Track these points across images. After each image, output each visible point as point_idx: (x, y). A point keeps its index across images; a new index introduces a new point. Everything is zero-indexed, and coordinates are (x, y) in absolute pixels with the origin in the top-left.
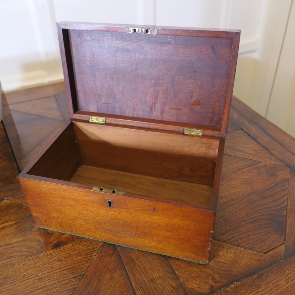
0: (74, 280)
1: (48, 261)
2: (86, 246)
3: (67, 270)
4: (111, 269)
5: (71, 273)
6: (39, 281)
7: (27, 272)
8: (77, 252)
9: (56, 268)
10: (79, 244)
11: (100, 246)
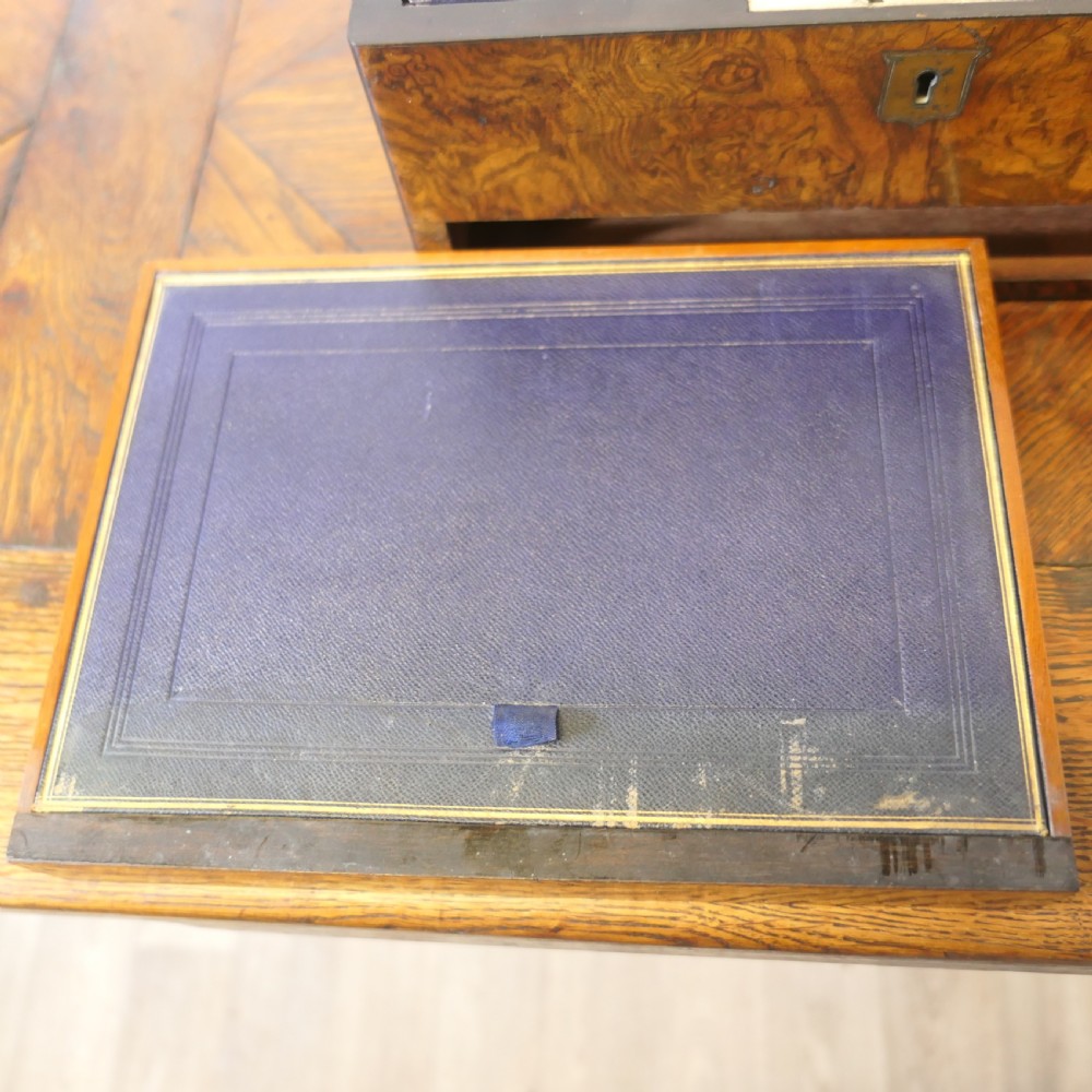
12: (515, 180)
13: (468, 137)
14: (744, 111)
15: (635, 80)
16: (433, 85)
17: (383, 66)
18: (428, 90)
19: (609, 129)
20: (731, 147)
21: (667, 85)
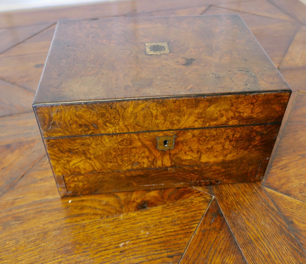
0: (170, 261)
1: (132, 227)
2: (182, 212)
3: (159, 243)
4: (220, 251)
5: (165, 249)
6: (121, 255)
7: (103, 238)
8: (170, 219)
9: (144, 239)
10: (173, 208)
11: (202, 214)
12: (79, 165)
13: (68, 157)
14: (129, 149)
15: (105, 144)
16: (61, 146)
17: (49, 143)
18: (59, 147)
19: (100, 154)
20: (127, 156)
21: (112, 145)
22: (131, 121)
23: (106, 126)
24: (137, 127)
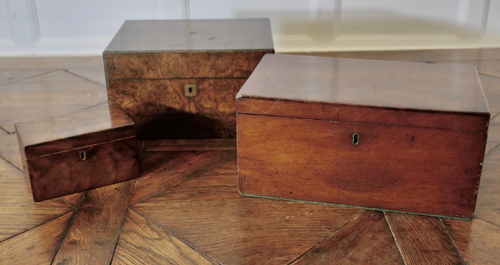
14: (165, 94)
15: (148, 87)
18: (116, 88)
21: (153, 89)
22: (165, 69)
23: (149, 71)
24: (169, 74)
